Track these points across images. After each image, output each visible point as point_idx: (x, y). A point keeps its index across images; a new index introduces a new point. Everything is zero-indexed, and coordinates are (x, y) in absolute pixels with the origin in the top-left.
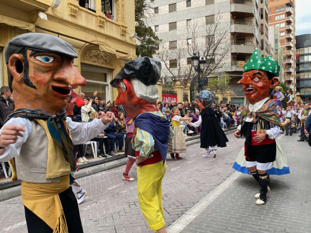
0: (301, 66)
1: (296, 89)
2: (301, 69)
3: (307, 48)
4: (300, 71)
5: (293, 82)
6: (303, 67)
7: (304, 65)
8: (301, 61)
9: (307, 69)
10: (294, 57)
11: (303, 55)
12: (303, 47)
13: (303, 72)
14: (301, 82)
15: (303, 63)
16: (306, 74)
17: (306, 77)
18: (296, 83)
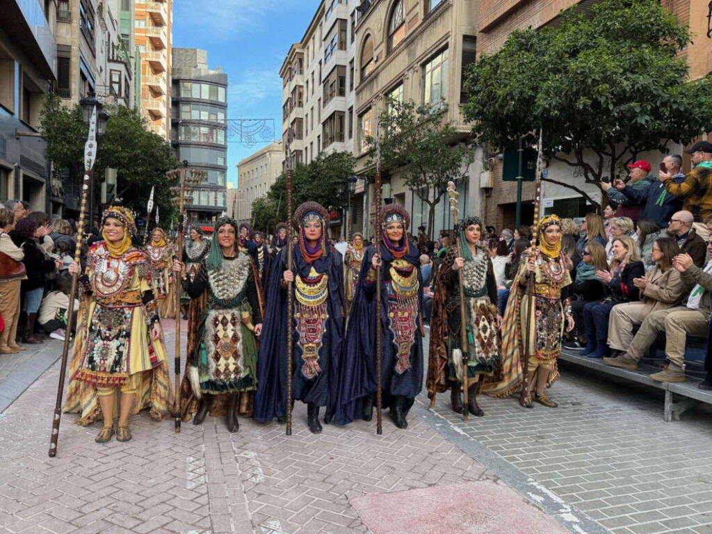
0: (182, 130)
3: (198, 85)
4: (181, 141)
7: (191, 127)
8: (184, 116)
10: (168, 99)
11: (189, 101)
12: (189, 81)
13: (187, 145)
15: (188, 123)
16: (194, 151)
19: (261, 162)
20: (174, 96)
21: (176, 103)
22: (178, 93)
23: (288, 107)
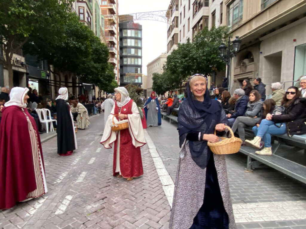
0: (124, 50)
1: (119, 76)
2: (124, 54)
3: (130, 31)
4: (123, 55)
5: (116, 66)
6: (126, 52)
7: (127, 49)
8: (124, 45)
9: (130, 54)
11: (126, 38)
12: (126, 29)
13: (126, 57)
14: (124, 68)
15: (126, 47)
16: (129, 59)
17: (129, 63)
18: (119, 68)
19: (157, 63)
20: (121, 36)
21: (121, 39)
22: (122, 35)
23: (170, 29)
